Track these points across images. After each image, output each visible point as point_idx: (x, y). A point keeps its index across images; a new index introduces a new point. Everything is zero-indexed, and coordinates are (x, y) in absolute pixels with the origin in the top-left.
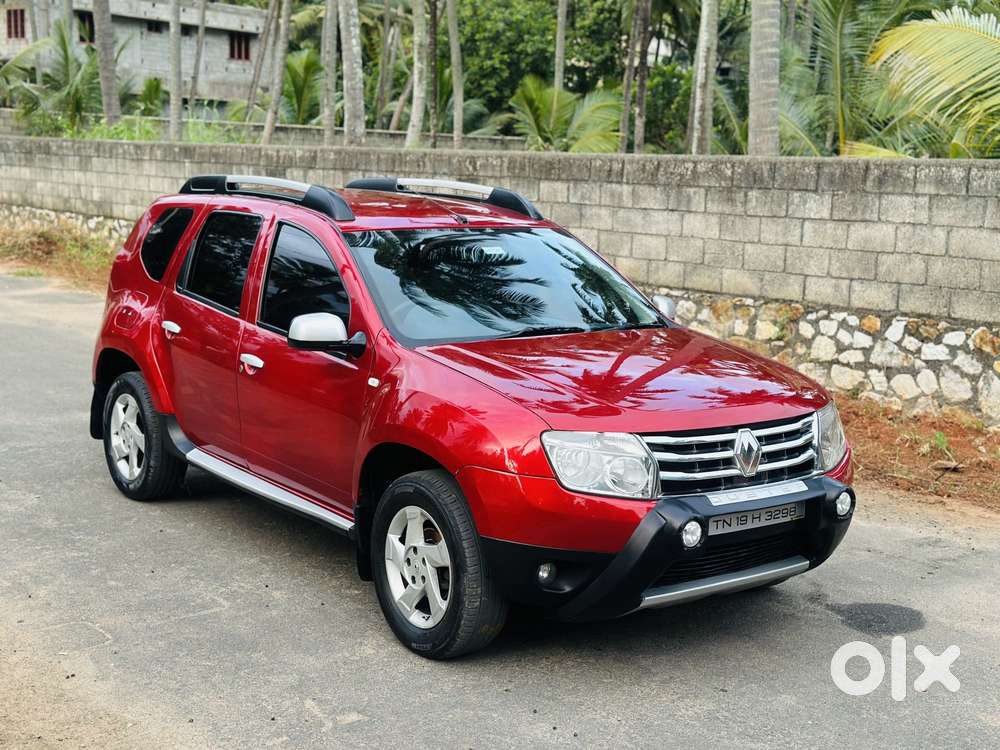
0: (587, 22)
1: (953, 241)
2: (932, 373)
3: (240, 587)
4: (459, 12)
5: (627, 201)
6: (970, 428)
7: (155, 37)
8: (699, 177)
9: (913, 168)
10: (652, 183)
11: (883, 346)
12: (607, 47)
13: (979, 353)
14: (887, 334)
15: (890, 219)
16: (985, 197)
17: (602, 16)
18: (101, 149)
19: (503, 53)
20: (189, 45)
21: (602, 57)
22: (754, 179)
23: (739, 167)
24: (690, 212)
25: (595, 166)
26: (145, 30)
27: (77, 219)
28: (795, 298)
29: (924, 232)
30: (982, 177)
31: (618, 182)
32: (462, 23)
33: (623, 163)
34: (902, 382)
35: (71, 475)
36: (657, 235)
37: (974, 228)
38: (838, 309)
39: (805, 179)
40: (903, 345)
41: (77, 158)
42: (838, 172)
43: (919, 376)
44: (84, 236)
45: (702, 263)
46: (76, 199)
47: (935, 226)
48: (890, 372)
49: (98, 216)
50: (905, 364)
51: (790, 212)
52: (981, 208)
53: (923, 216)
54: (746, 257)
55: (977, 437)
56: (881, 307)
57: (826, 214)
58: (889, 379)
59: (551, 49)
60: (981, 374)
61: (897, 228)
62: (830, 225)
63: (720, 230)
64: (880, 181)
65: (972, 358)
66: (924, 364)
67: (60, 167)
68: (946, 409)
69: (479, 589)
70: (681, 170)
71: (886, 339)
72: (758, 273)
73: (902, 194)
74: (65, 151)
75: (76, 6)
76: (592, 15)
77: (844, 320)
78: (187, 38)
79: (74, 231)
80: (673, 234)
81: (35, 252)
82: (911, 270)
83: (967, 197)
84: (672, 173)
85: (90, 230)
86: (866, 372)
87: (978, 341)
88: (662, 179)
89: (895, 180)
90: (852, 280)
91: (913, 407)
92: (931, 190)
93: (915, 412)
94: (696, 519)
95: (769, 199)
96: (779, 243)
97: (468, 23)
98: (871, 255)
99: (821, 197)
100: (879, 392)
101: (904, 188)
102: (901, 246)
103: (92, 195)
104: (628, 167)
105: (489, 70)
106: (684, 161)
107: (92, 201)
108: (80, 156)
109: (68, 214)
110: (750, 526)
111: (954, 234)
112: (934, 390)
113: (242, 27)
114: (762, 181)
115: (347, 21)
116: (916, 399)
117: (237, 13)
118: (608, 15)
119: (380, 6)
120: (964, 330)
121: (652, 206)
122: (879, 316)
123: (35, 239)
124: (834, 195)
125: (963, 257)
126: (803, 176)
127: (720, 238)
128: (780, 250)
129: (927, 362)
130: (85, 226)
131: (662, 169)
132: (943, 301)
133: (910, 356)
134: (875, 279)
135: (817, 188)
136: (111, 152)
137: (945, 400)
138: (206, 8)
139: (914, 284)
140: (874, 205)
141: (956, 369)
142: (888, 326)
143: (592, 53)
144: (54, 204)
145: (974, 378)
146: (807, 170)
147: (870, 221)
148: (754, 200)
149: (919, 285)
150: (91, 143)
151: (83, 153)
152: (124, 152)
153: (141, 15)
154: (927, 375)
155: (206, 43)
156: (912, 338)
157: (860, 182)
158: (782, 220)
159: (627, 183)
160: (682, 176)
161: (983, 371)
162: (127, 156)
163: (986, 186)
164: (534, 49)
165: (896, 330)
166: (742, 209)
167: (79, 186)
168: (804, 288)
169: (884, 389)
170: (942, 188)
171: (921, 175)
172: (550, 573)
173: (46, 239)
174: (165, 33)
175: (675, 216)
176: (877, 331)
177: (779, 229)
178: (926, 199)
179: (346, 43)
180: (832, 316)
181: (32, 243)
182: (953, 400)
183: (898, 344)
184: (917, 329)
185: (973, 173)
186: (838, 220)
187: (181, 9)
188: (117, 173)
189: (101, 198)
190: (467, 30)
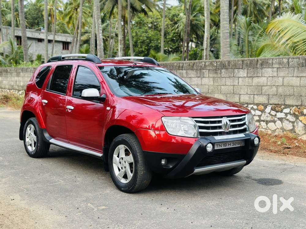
0: (170, 37)
1: (285, 81)
2: (280, 122)
3: (67, 177)
4: (132, 34)
5: (185, 75)
6: (292, 138)
7: (40, 43)
8: (206, 67)
9: (271, 60)
10: (192, 69)
11: (265, 114)
12: (177, 44)
13: (294, 114)
14: (266, 111)
15: (265, 76)
16: (294, 67)
17: (175, 35)
18: (23, 70)
19: (145, 46)
20: (50, 46)
21: (175, 47)
22: (224, 66)
23: (219, 63)
24: (204, 77)
25: (175, 65)
26: (37, 42)
27: (16, 92)
28: (237, 101)
29: (276, 79)
30: (293, 61)
31: (182, 70)
32: (133, 37)
33: (183, 63)
34: (271, 125)
35: (13, 153)
36: (194, 85)
37: (291, 77)
38: (251, 104)
39: (239, 65)
40: (271, 113)
41: (16, 73)
42: (249, 62)
43: (276, 123)
44: (18, 96)
45: (208, 93)
46: (15, 85)
47: (279, 77)
48: (267, 122)
49: (22, 90)
50: (272, 119)
51: (235, 75)
52: (293, 70)
53: (275, 74)
54: (222, 90)
55: (295, 140)
56: (263, 102)
57: (245, 75)
58: (267, 124)
59: (160, 45)
60: (295, 121)
61: (267, 78)
62: (247, 79)
63: (213, 82)
64: (262, 64)
65: (292, 116)
66: (277, 119)
67: (11, 76)
68: (285, 132)
69: (143, 168)
70: (201, 65)
71: (266, 112)
72: (225, 94)
73: (269, 68)
74: (12, 71)
75: (16, 35)
76: (172, 34)
77: (252, 107)
78: (50, 44)
79: (15, 95)
80: (199, 84)
81: (2, 101)
82: (272, 91)
83: (289, 67)
84: (198, 66)
85: (20, 94)
86: (259, 122)
87: (294, 111)
88: (195, 68)
89: (266, 64)
90: (254, 95)
91: (275, 133)
92: (277, 66)
93: (275, 134)
94: (211, 143)
95: (228, 72)
96: (232, 85)
97: (135, 37)
98: (260, 87)
99: (244, 70)
100: (264, 129)
101: (269, 66)
102: (269, 84)
103: (20, 84)
104: (184, 65)
105: (141, 51)
106: (202, 62)
107: (20, 86)
108: (17, 72)
109: (13, 90)
110: (227, 147)
111: (285, 79)
112: (281, 127)
113: (66, 40)
114: (226, 66)
115: (98, 28)
116: (276, 130)
117: (65, 36)
118: (176, 34)
119: (108, 33)
120: (289, 108)
121: (192, 76)
122: (263, 105)
123: (3, 97)
124: (248, 69)
125: (288, 86)
126: (238, 64)
127: (213, 85)
128: (232, 87)
129: (278, 118)
130: (18, 93)
131: (195, 65)
132: (282, 100)
133: (273, 117)
134: (261, 94)
135: (242, 67)
136: (26, 71)
137: (284, 130)
138: (55, 34)
139: (273, 95)
140: (260, 72)
141: (287, 120)
142: (266, 108)
143: (172, 46)
144: (9, 87)
145: (293, 122)
146: (239, 62)
147: (259, 77)
148: (223, 72)
149: (275, 95)
150: (20, 68)
151: (18, 71)
152: (30, 70)
153: (36, 37)
154: (278, 122)
155: (56, 45)
156: (273, 111)
157: (255, 65)
158: (232, 78)
159: (185, 70)
160: (201, 66)
161: (296, 120)
162: (31, 71)
163: (294, 64)
164: (155, 45)
165: (268, 109)
166: (220, 75)
167: (16, 81)
168: (240, 98)
169: (266, 128)
170: (281, 65)
171: (274, 62)
172: (165, 162)
173: (6, 97)
174: (43, 42)
175: (200, 79)
176: (263, 110)
177: (232, 81)
178: (276, 69)
179: (98, 35)
180: (249, 106)
181: (2, 98)
182: (287, 130)
183: (269, 113)
184: (275, 109)
185: (290, 60)
186: (250, 77)
187: (48, 35)
188: (28, 77)
189: (23, 85)
190: (135, 39)
